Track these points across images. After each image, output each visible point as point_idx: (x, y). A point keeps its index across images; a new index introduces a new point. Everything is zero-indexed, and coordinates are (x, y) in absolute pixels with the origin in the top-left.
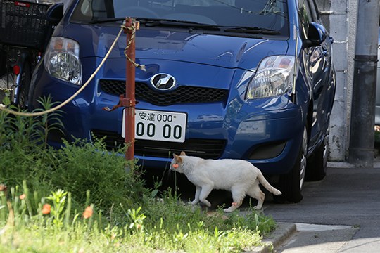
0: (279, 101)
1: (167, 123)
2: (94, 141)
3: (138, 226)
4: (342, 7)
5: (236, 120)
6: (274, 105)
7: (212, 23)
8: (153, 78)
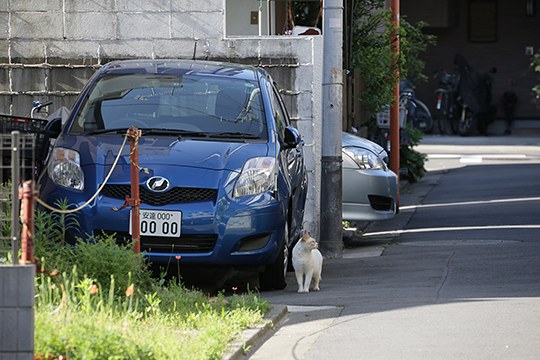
0: (263, 197)
1: (166, 220)
2: (105, 238)
3: (154, 309)
4: (308, 114)
5: (225, 216)
6: (258, 202)
7: (198, 130)
8: (149, 181)
